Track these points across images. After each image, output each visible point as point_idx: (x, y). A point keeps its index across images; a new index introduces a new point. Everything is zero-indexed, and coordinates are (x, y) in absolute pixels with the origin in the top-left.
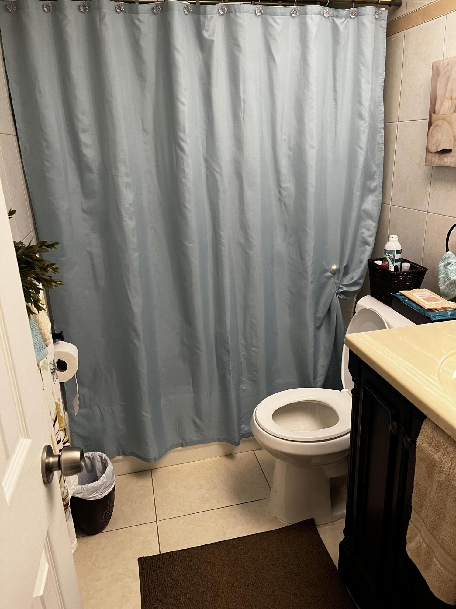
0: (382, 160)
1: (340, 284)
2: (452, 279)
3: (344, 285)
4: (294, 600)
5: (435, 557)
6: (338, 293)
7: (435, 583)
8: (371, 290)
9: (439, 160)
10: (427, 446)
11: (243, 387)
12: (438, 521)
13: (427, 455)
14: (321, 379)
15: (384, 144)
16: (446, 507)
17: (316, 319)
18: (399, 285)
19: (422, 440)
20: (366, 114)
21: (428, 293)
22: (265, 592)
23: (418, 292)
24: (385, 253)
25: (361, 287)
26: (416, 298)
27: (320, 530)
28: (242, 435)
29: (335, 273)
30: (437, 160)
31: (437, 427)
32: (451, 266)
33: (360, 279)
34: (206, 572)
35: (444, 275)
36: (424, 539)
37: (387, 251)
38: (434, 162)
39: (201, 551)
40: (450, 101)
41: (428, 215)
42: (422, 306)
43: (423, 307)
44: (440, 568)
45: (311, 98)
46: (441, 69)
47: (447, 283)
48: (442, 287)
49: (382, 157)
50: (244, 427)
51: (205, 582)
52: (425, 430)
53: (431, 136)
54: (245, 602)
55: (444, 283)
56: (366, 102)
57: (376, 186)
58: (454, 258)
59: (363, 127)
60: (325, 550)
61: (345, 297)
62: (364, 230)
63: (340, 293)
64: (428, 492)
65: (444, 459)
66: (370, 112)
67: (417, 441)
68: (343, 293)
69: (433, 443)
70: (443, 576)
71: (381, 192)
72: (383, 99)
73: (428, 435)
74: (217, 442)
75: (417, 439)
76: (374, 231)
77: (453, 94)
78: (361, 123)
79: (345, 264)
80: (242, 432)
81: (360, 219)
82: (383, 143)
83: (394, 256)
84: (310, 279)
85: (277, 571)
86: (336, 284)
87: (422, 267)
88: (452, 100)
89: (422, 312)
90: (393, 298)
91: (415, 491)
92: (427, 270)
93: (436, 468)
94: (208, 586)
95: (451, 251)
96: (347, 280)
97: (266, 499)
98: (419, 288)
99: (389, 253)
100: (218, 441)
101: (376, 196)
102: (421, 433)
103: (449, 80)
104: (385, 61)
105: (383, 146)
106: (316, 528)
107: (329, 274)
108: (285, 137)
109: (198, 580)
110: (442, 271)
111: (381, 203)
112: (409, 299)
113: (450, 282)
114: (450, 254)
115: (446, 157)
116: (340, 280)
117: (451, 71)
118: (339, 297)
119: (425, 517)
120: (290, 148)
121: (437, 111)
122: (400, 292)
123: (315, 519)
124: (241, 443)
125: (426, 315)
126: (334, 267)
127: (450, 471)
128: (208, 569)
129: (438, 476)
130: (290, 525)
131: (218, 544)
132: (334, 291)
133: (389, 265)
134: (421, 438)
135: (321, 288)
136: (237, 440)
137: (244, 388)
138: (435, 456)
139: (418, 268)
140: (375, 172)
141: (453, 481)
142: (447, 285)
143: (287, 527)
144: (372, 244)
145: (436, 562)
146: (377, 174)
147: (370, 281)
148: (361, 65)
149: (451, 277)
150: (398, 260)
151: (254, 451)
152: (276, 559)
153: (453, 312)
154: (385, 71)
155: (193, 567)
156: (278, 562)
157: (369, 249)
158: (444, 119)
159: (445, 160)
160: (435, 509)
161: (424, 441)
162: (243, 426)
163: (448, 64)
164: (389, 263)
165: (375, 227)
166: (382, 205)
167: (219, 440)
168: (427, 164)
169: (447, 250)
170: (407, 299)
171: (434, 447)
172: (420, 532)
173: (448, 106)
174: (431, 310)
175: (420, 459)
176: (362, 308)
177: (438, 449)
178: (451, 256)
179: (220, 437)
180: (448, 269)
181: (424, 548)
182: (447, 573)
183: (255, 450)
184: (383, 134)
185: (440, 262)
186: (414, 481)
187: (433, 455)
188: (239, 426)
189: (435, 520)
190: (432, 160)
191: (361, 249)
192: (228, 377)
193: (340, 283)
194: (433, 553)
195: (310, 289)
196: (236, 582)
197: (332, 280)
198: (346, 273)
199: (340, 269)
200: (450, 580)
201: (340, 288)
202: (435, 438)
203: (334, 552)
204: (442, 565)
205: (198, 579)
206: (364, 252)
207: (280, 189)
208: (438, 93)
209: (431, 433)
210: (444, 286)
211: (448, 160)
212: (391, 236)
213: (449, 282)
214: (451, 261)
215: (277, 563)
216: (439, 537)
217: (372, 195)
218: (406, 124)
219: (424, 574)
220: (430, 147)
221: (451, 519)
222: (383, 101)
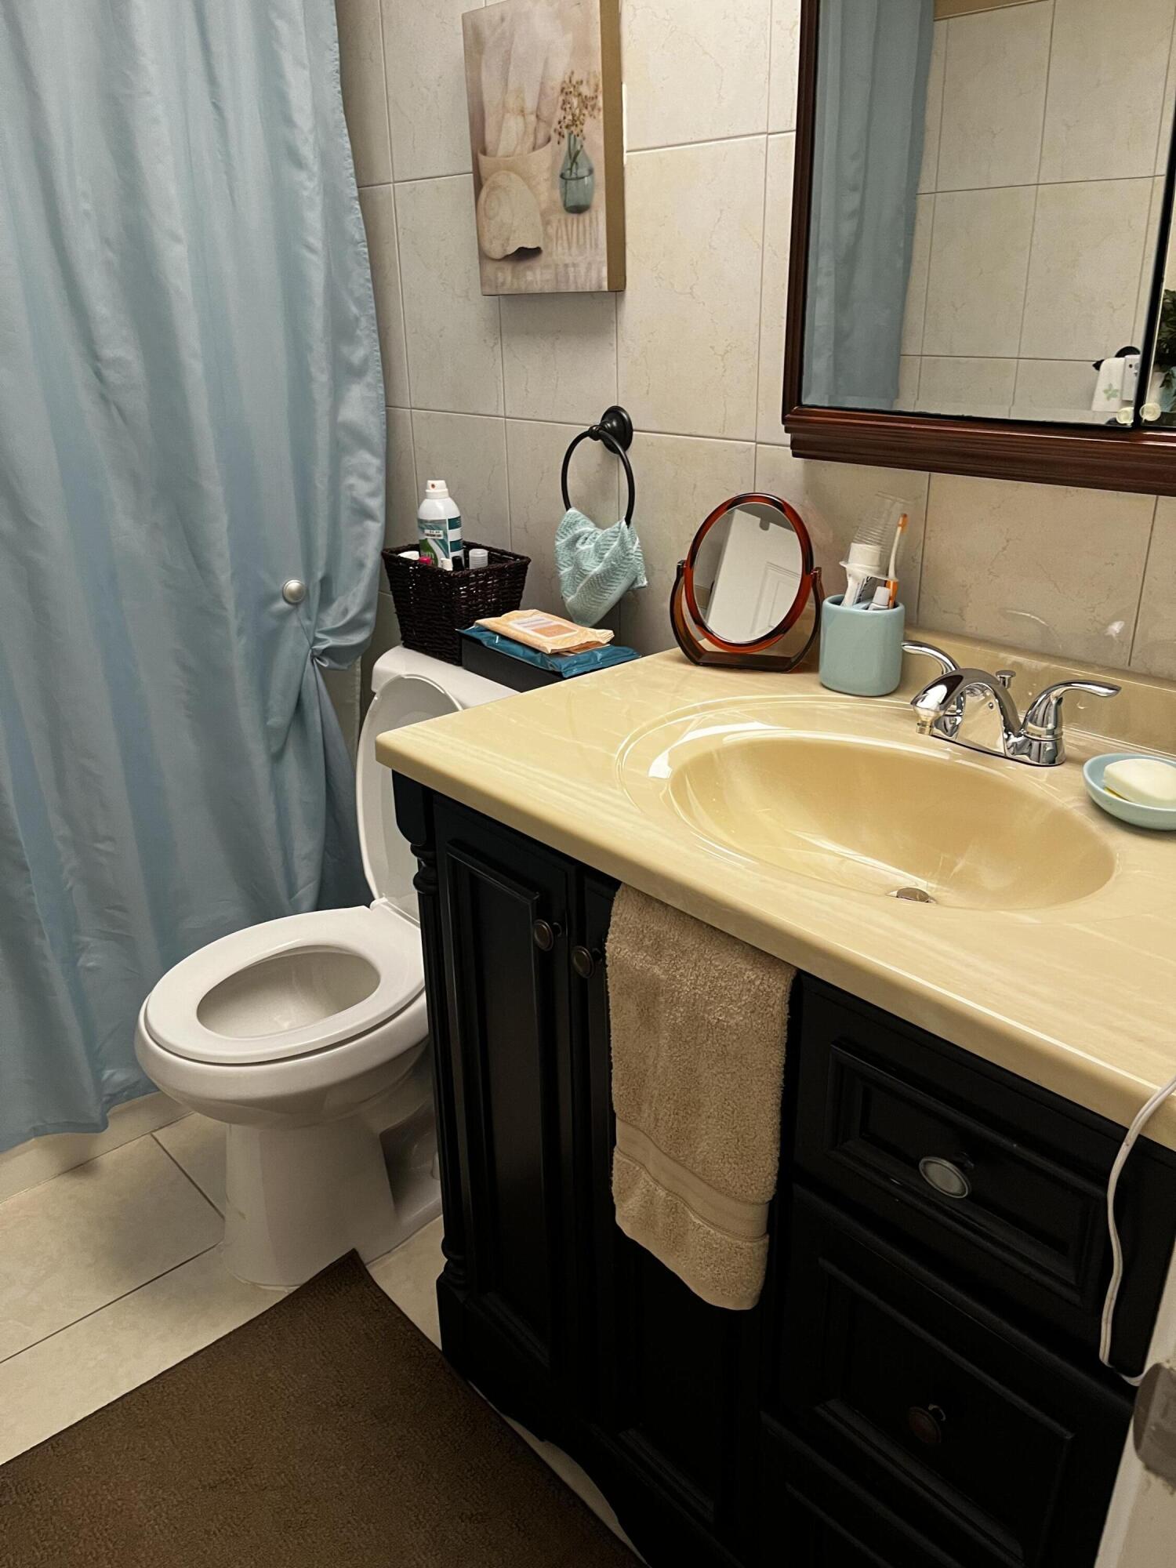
0: (368, 287)
1: (317, 630)
2: (592, 573)
3: (327, 633)
4: (346, 1471)
5: (692, 1209)
6: (315, 654)
7: (704, 1273)
8: (402, 632)
9: (513, 277)
10: (632, 952)
11: (89, 961)
12: (685, 1123)
13: (637, 973)
14: (307, 890)
15: (366, 244)
16: (698, 1083)
17: (269, 733)
18: (471, 606)
19: (618, 942)
20: (308, 152)
21: (543, 618)
22: (265, 1483)
23: (518, 617)
24: (423, 529)
25: (372, 630)
26: (516, 630)
27: (376, 1272)
28: (108, 1098)
29: (297, 600)
30: (509, 278)
31: (648, 899)
32: (583, 543)
33: (365, 608)
34: (82, 1500)
35: (571, 568)
36: (657, 1181)
37: (426, 521)
38: (503, 284)
39: (51, 1453)
40: (520, 119)
41: (508, 425)
42: (537, 648)
43: (540, 649)
44: (708, 1233)
45: (148, 93)
46: (487, 32)
47: (581, 585)
48: (570, 599)
49: (367, 280)
50: (112, 1075)
51: (85, 1530)
52: (623, 914)
53: (485, 214)
54: (214, 1533)
55: (575, 586)
56: (304, 120)
57: (366, 360)
58: (585, 523)
59: (305, 189)
60: (398, 1315)
61: (335, 665)
62: (352, 480)
63: (321, 655)
64: (650, 1062)
65: (678, 969)
66: (317, 148)
67: (606, 948)
68: (327, 652)
69: (647, 942)
70: (719, 1250)
71: (380, 376)
72: (343, 116)
73: (630, 926)
74: (33, 1140)
75: (605, 946)
76: (379, 479)
77: (523, 100)
78: (302, 176)
79: (320, 575)
80: (107, 1091)
81: (338, 450)
82: (364, 241)
83: (446, 535)
84: (234, 624)
85: (285, 1419)
86: (307, 631)
87: (516, 557)
88: (524, 116)
89: (539, 661)
90: (463, 640)
91: (617, 1072)
92: (529, 561)
93: (662, 999)
94: (98, 1534)
95: (577, 508)
96: (332, 618)
97: (214, 1249)
98: (518, 609)
99: (431, 528)
100: (36, 1136)
101: (368, 385)
102: (613, 927)
103: (510, 63)
104: (334, 13)
105: (366, 250)
106: (366, 1270)
107: (282, 605)
108: (86, 206)
109: (62, 1533)
110: (565, 560)
111: (384, 405)
112: (503, 637)
113: (587, 583)
114: (575, 514)
115: (530, 268)
116: (314, 618)
117: (512, 35)
118: (318, 664)
119: (653, 1126)
120: (107, 242)
121: (490, 148)
122: (477, 624)
123: (358, 1250)
124: (109, 1120)
125: (551, 669)
126: (293, 585)
127: (695, 994)
128: (86, 1490)
129: (670, 1014)
130: (297, 1290)
131: (100, 1416)
132: (304, 650)
133: (436, 559)
134: (615, 938)
135: (267, 645)
136: (95, 1115)
137: (91, 964)
138: (656, 970)
139: (506, 560)
140: (357, 319)
141: (706, 1015)
142: (581, 591)
143: (290, 1295)
144: (380, 514)
145: (698, 1222)
146: (362, 327)
147: (396, 607)
148: (273, 15)
149: (588, 569)
150: (456, 545)
151: (154, 1134)
152: (276, 1391)
153: (607, 652)
154: (337, 40)
155: (37, 1506)
156: (285, 1394)
157: (375, 529)
158: (510, 169)
159: (529, 276)
160: (675, 1098)
161: (624, 942)
162: (107, 1073)
163: (503, 20)
164: (435, 555)
165: (379, 470)
166: (387, 411)
167: (37, 1132)
168: (488, 291)
169: (568, 506)
170: (498, 637)
171: (650, 949)
172: (643, 1166)
173: (517, 134)
174: (557, 654)
175: (620, 991)
176: (388, 680)
177: (659, 953)
178: (579, 518)
179: (42, 1124)
180: (579, 550)
181: (662, 1200)
182: (726, 1237)
183: (155, 1131)
184: (360, 215)
185: (558, 538)
186: (610, 1049)
187: (651, 970)
188: (97, 1074)
189: (676, 1123)
190: (497, 278)
191: (358, 529)
192: (37, 941)
193: (315, 629)
194: (686, 1203)
195: (238, 652)
196: (176, 1492)
197: (294, 622)
198: (326, 600)
199: (311, 588)
200: (736, 1253)
201: (317, 640)
202: (647, 927)
203: (424, 1313)
204: (712, 1224)
205: (62, 1528)
206: (362, 537)
207: (99, 365)
208: (486, 98)
209: (637, 920)
210: (576, 594)
211: (536, 277)
212: (430, 482)
213: (585, 581)
214: (580, 530)
215: (281, 1398)
216: (694, 1159)
217: (359, 383)
218: (414, 189)
219: (670, 1264)
220: (487, 246)
221: (715, 1106)
222: (345, 123)
